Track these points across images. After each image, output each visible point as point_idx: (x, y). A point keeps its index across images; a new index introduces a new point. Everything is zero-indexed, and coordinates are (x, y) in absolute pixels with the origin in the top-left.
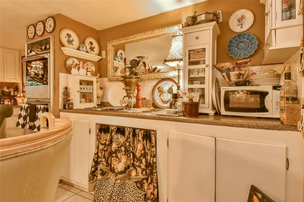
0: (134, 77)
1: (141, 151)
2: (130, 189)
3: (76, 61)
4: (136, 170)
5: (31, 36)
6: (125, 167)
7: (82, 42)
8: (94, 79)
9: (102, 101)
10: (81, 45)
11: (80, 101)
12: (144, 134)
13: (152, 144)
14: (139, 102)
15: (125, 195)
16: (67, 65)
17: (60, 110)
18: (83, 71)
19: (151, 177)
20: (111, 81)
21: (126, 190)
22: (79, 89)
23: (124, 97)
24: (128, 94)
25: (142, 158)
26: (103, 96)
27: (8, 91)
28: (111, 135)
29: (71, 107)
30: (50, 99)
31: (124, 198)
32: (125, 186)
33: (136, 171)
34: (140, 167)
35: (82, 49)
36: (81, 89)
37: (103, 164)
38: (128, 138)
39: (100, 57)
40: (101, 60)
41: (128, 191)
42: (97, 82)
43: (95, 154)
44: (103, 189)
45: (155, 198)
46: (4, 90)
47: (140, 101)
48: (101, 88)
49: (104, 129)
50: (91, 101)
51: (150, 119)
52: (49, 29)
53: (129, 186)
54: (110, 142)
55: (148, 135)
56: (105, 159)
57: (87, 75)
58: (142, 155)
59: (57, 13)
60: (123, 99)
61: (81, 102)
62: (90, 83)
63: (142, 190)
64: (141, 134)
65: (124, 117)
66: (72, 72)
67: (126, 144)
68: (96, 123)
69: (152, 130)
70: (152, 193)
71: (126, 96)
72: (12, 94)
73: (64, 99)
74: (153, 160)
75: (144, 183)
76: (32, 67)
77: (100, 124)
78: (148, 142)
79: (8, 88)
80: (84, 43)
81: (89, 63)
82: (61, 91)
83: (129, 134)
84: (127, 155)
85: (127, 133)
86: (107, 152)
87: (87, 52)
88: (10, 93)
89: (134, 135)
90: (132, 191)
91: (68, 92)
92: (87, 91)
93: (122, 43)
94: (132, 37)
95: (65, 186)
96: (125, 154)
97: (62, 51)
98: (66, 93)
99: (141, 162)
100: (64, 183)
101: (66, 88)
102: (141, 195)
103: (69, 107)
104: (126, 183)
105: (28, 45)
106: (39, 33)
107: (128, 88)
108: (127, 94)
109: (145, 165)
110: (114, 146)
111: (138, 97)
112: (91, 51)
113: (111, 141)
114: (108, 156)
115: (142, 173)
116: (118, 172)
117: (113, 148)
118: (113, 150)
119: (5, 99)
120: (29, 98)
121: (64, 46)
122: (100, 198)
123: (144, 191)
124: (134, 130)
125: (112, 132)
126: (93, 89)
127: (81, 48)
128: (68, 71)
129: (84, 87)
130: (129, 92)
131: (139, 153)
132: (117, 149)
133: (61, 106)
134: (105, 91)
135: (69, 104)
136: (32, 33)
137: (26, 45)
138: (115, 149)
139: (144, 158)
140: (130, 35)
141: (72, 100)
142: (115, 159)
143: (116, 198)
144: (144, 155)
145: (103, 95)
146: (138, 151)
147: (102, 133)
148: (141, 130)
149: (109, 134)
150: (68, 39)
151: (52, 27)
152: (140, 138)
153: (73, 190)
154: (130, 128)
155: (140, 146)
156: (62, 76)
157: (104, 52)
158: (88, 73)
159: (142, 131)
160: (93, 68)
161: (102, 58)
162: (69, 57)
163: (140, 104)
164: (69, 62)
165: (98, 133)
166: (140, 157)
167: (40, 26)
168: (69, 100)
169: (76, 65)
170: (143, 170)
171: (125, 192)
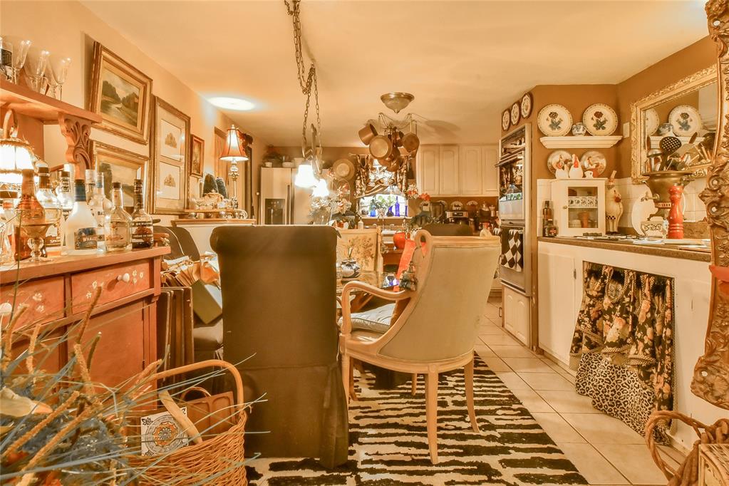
0: (673, 173)
1: (647, 313)
2: (633, 381)
3: (566, 155)
4: (637, 345)
5: (506, 126)
6: (619, 337)
7: (578, 119)
8: (600, 184)
9: (620, 226)
10: (574, 126)
11: (569, 224)
12: (654, 284)
13: (666, 302)
14: (676, 226)
15: (625, 388)
16: (549, 166)
17: (538, 239)
18: (576, 172)
19: (661, 363)
20: (639, 184)
21: (626, 381)
22: (567, 204)
23: (651, 216)
24: (659, 209)
25: (647, 326)
26: (622, 215)
27: (487, 210)
28: (603, 281)
29: (553, 234)
30: (524, 220)
31: (622, 395)
32: (625, 374)
33: (637, 348)
34: (642, 340)
35: (577, 132)
36: (572, 202)
37: (586, 326)
38: (628, 289)
39: (619, 138)
40: (620, 142)
41: (630, 385)
42: (608, 187)
43: (581, 311)
44: (594, 373)
45: (663, 399)
46: (484, 209)
47: (678, 225)
48: (618, 200)
49: (594, 271)
50: (593, 224)
51: (663, 255)
52: (525, 113)
53: (632, 376)
54: (600, 294)
55: (661, 286)
56: (590, 319)
57: (584, 176)
58: (647, 321)
59: (534, 86)
60: (649, 219)
61: (570, 226)
62: (592, 192)
63: (647, 383)
64: (649, 283)
65: (623, 250)
66: (556, 176)
67: (623, 299)
68: (584, 261)
69: (668, 278)
70: (661, 391)
71: (656, 215)
72: (492, 215)
73: (544, 220)
74: (665, 332)
75: (652, 373)
76: (518, 168)
77: (590, 263)
78: (660, 299)
79: (488, 205)
80: (581, 121)
81: (590, 153)
82: (540, 207)
83: (631, 282)
84: (625, 318)
85: (627, 281)
86: (595, 309)
87: (588, 134)
88: (489, 213)
89: (639, 285)
90: (636, 386)
91: (550, 210)
92: (584, 206)
93: (661, 101)
94: (680, 83)
95: (546, 360)
96: (621, 316)
97: (542, 143)
98: (548, 212)
99: (645, 334)
100: (545, 356)
101: (547, 203)
102: (645, 392)
103: (549, 233)
104: (626, 369)
105: (502, 140)
106: (514, 121)
107: (657, 197)
108: (657, 209)
109: (652, 338)
110: (607, 302)
111: (673, 216)
112: (598, 129)
113: (602, 292)
114: (597, 316)
115: (643, 351)
116: (607, 342)
117: (606, 304)
118: (606, 308)
119: (484, 222)
120: (503, 220)
121: (543, 135)
122: (587, 386)
123: (651, 386)
124: (638, 274)
125: (605, 278)
126: (597, 203)
127: (575, 131)
128: (551, 174)
129: (578, 199)
130: (661, 205)
131: (642, 317)
132: (612, 307)
133: (539, 233)
134: (630, 204)
135: (550, 229)
136: (507, 122)
137: (500, 141)
138: (609, 307)
139: (650, 327)
140: (676, 82)
141: (556, 221)
142: (609, 323)
143: (605, 386)
144: (652, 322)
145: (624, 213)
146: (641, 313)
147: (592, 278)
148: (650, 275)
149: (600, 281)
150: (552, 122)
151: (529, 108)
152: (646, 291)
153: (556, 368)
154: (632, 271)
155: (645, 305)
156: (541, 183)
157: (626, 126)
158: (587, 173)
159: (652, 279)
160: (603, 162)
161: (623, 139)
162: (553, 151)
163: (676, 230)
164: (554, 160)
165: (587, 279)
166: (644, 323)
167: (516, 109)
168: (551, 222)
169: (566, 162)
170: (646, 346)
171: (624, 385)
